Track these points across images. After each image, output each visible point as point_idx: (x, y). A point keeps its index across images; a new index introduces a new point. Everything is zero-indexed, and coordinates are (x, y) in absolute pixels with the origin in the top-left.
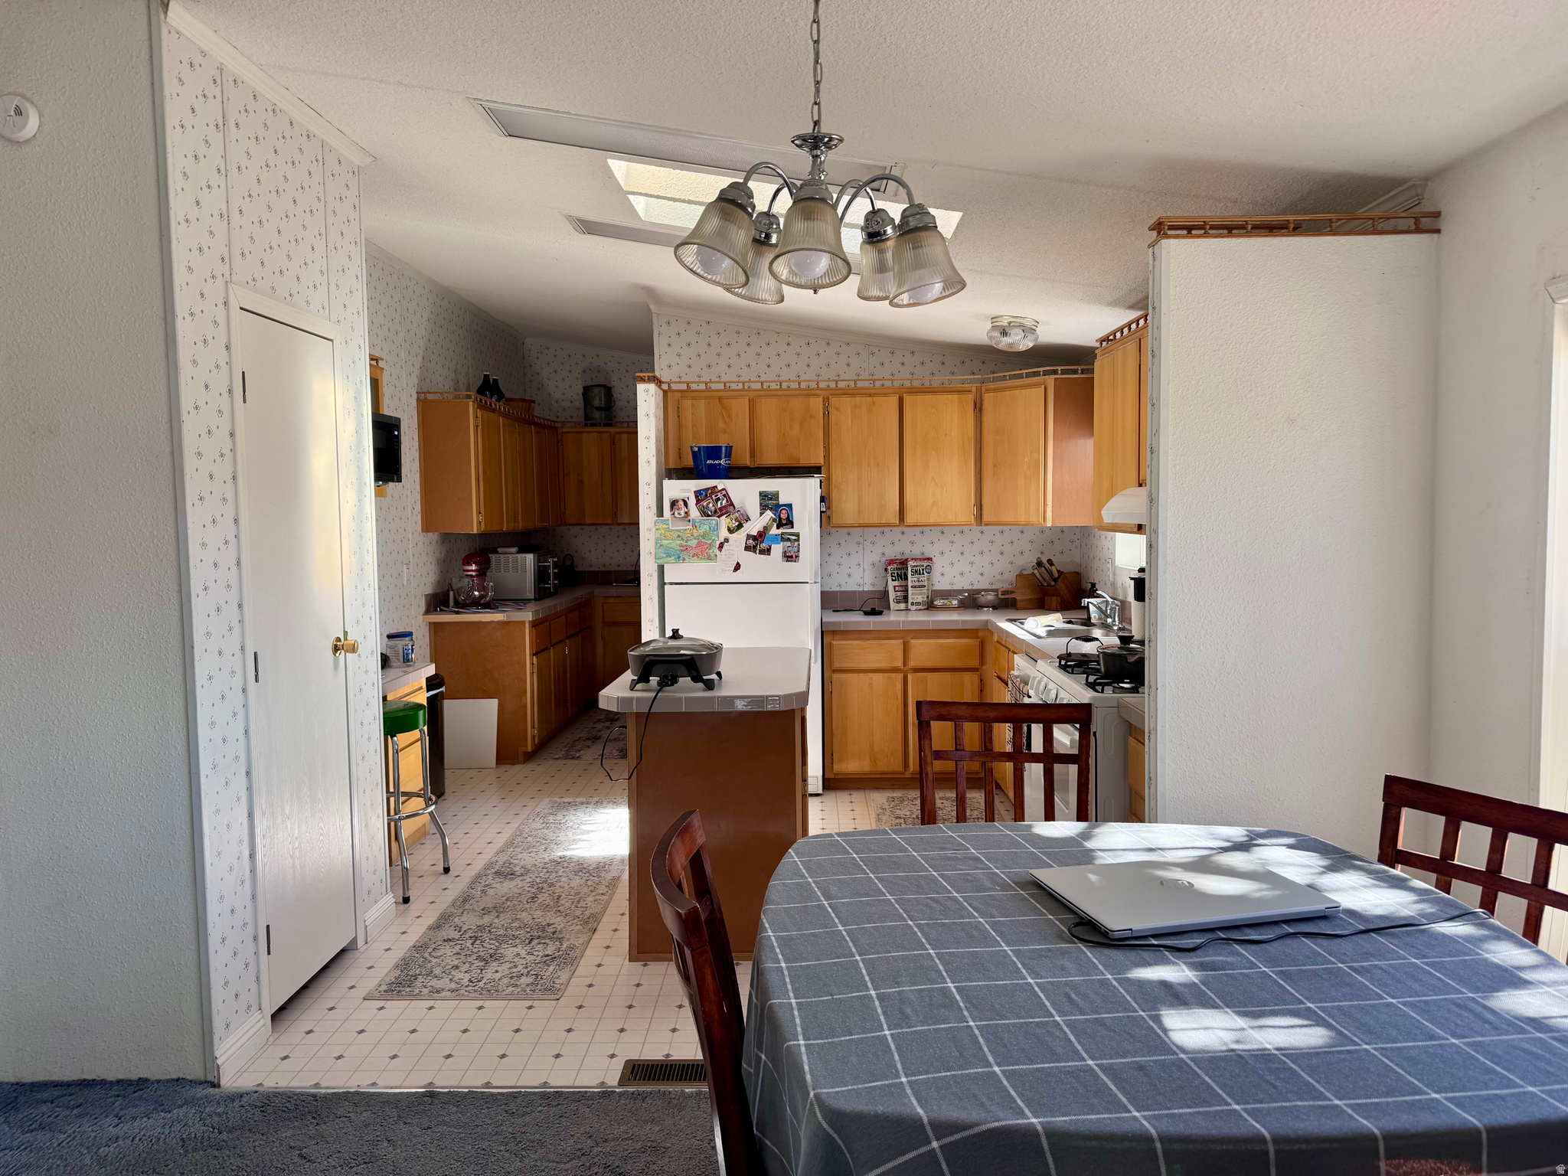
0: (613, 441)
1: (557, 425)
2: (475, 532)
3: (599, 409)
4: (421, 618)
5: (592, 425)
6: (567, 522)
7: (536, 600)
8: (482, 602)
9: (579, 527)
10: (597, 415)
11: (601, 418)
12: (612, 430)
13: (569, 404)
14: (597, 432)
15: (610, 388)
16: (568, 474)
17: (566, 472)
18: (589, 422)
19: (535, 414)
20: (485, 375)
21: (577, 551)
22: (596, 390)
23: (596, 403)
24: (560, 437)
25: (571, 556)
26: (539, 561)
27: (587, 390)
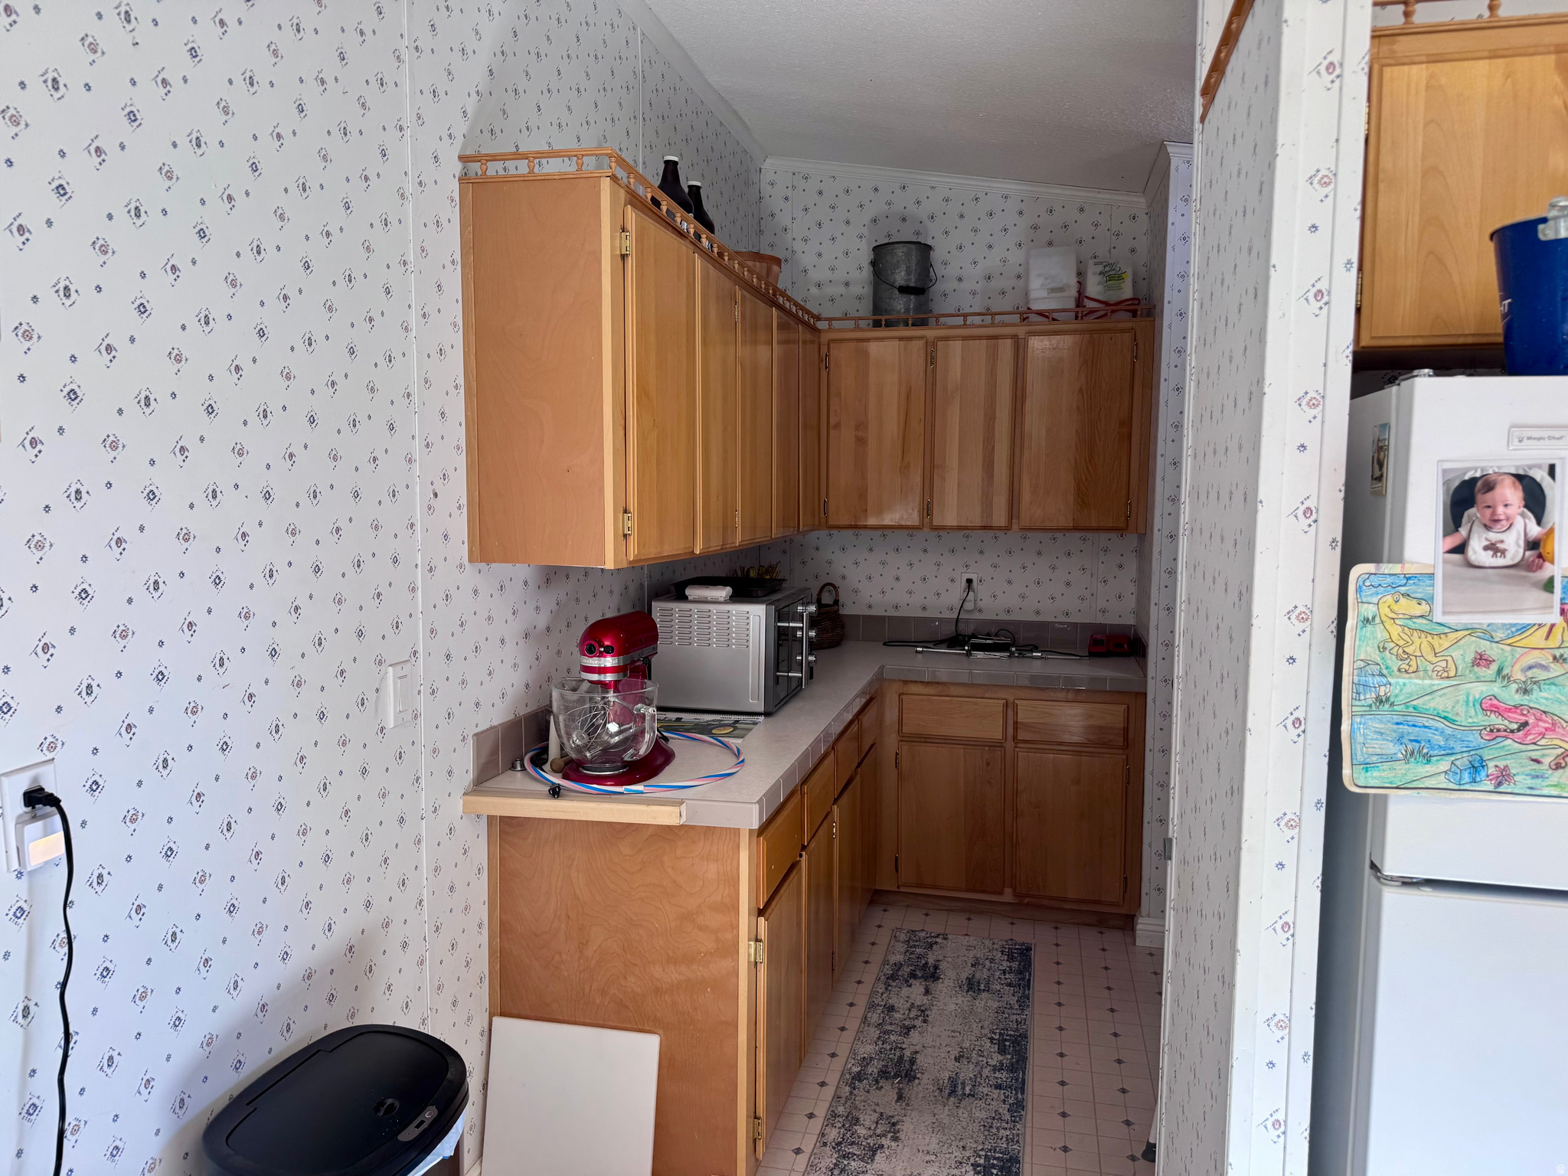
0: (931, 359)
1: (821, 325)
2: (610, 565)
3: (904, 290)
4: (457, 804)
5: (889, 324)
6: (831, 523)
7: (767, 714)
8: (627, 757)
9: (851, 532)
10: (900, 304)
11: (907, 310)
12: (929, 333)
13: (842, 290)
14: (901, 339)
15: (928, 248)
16: (837, 426)
17: (833, 421)
18: (883, 318)
19: (780, 286)
20: (667, 162)
21: (844, 577)
22: (900, 252)
23: (900, 277)
24: (824, 350)
25: (835, 587)
26: (780, 617)
27: (880, 253)
